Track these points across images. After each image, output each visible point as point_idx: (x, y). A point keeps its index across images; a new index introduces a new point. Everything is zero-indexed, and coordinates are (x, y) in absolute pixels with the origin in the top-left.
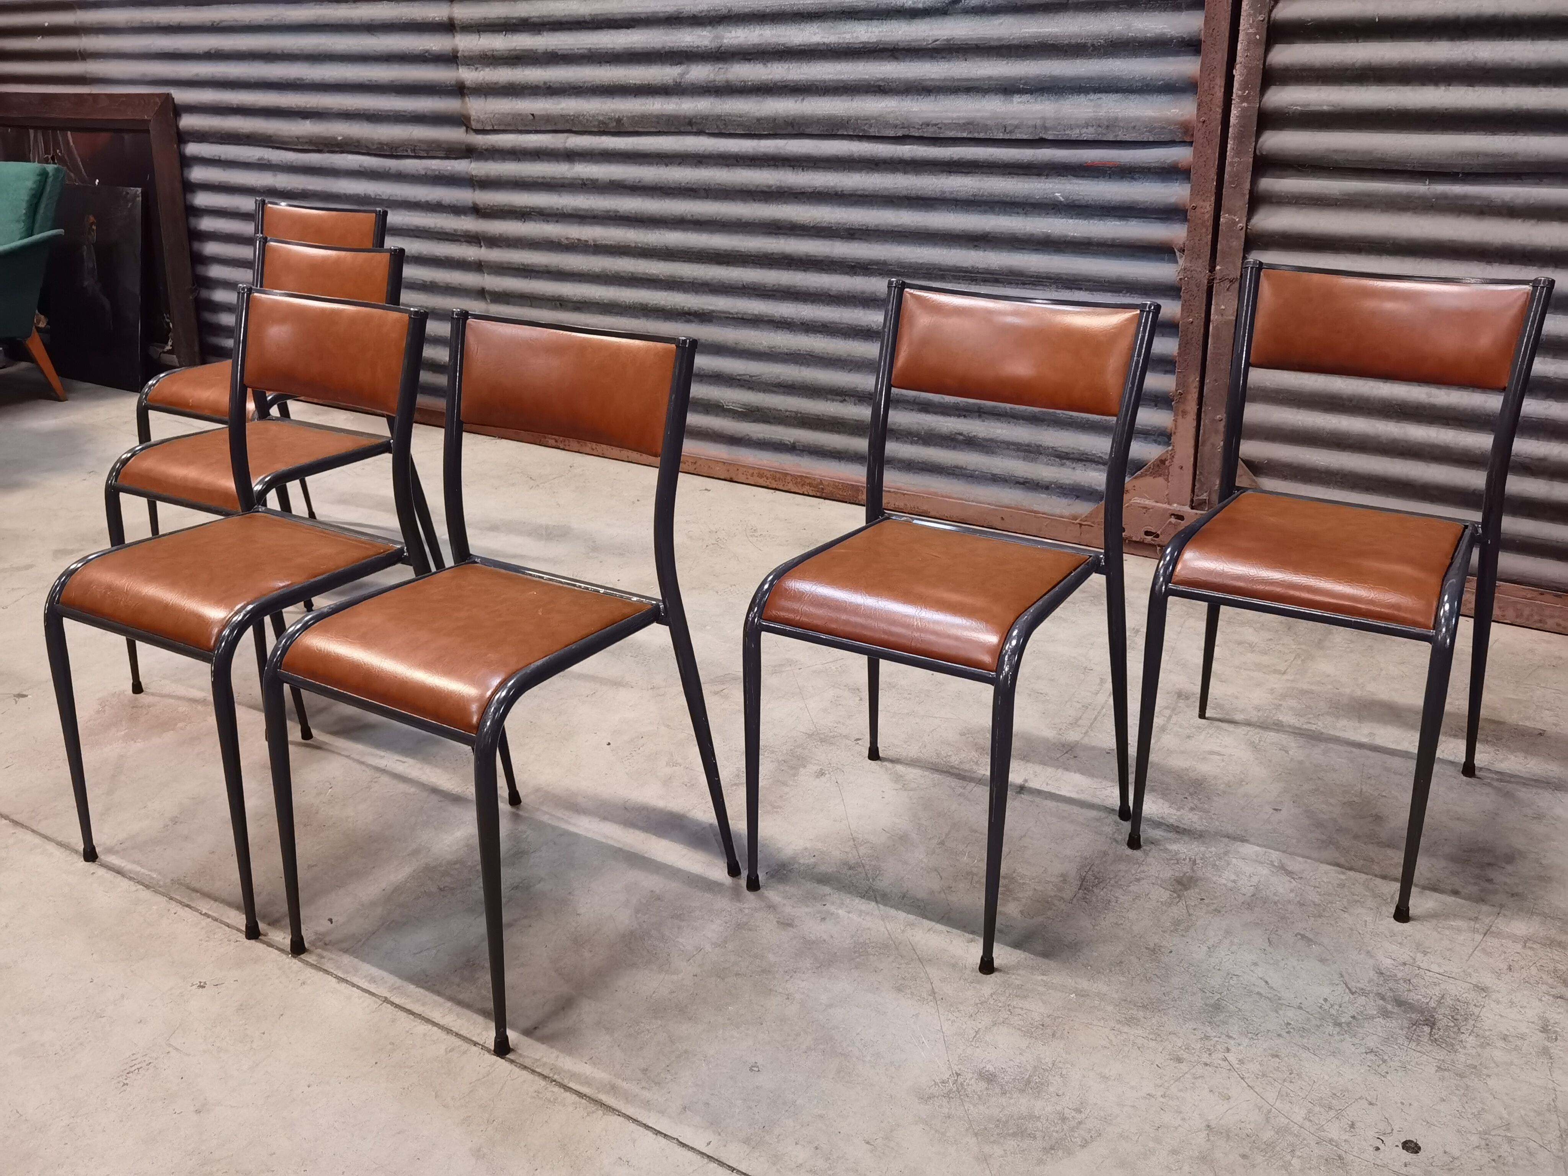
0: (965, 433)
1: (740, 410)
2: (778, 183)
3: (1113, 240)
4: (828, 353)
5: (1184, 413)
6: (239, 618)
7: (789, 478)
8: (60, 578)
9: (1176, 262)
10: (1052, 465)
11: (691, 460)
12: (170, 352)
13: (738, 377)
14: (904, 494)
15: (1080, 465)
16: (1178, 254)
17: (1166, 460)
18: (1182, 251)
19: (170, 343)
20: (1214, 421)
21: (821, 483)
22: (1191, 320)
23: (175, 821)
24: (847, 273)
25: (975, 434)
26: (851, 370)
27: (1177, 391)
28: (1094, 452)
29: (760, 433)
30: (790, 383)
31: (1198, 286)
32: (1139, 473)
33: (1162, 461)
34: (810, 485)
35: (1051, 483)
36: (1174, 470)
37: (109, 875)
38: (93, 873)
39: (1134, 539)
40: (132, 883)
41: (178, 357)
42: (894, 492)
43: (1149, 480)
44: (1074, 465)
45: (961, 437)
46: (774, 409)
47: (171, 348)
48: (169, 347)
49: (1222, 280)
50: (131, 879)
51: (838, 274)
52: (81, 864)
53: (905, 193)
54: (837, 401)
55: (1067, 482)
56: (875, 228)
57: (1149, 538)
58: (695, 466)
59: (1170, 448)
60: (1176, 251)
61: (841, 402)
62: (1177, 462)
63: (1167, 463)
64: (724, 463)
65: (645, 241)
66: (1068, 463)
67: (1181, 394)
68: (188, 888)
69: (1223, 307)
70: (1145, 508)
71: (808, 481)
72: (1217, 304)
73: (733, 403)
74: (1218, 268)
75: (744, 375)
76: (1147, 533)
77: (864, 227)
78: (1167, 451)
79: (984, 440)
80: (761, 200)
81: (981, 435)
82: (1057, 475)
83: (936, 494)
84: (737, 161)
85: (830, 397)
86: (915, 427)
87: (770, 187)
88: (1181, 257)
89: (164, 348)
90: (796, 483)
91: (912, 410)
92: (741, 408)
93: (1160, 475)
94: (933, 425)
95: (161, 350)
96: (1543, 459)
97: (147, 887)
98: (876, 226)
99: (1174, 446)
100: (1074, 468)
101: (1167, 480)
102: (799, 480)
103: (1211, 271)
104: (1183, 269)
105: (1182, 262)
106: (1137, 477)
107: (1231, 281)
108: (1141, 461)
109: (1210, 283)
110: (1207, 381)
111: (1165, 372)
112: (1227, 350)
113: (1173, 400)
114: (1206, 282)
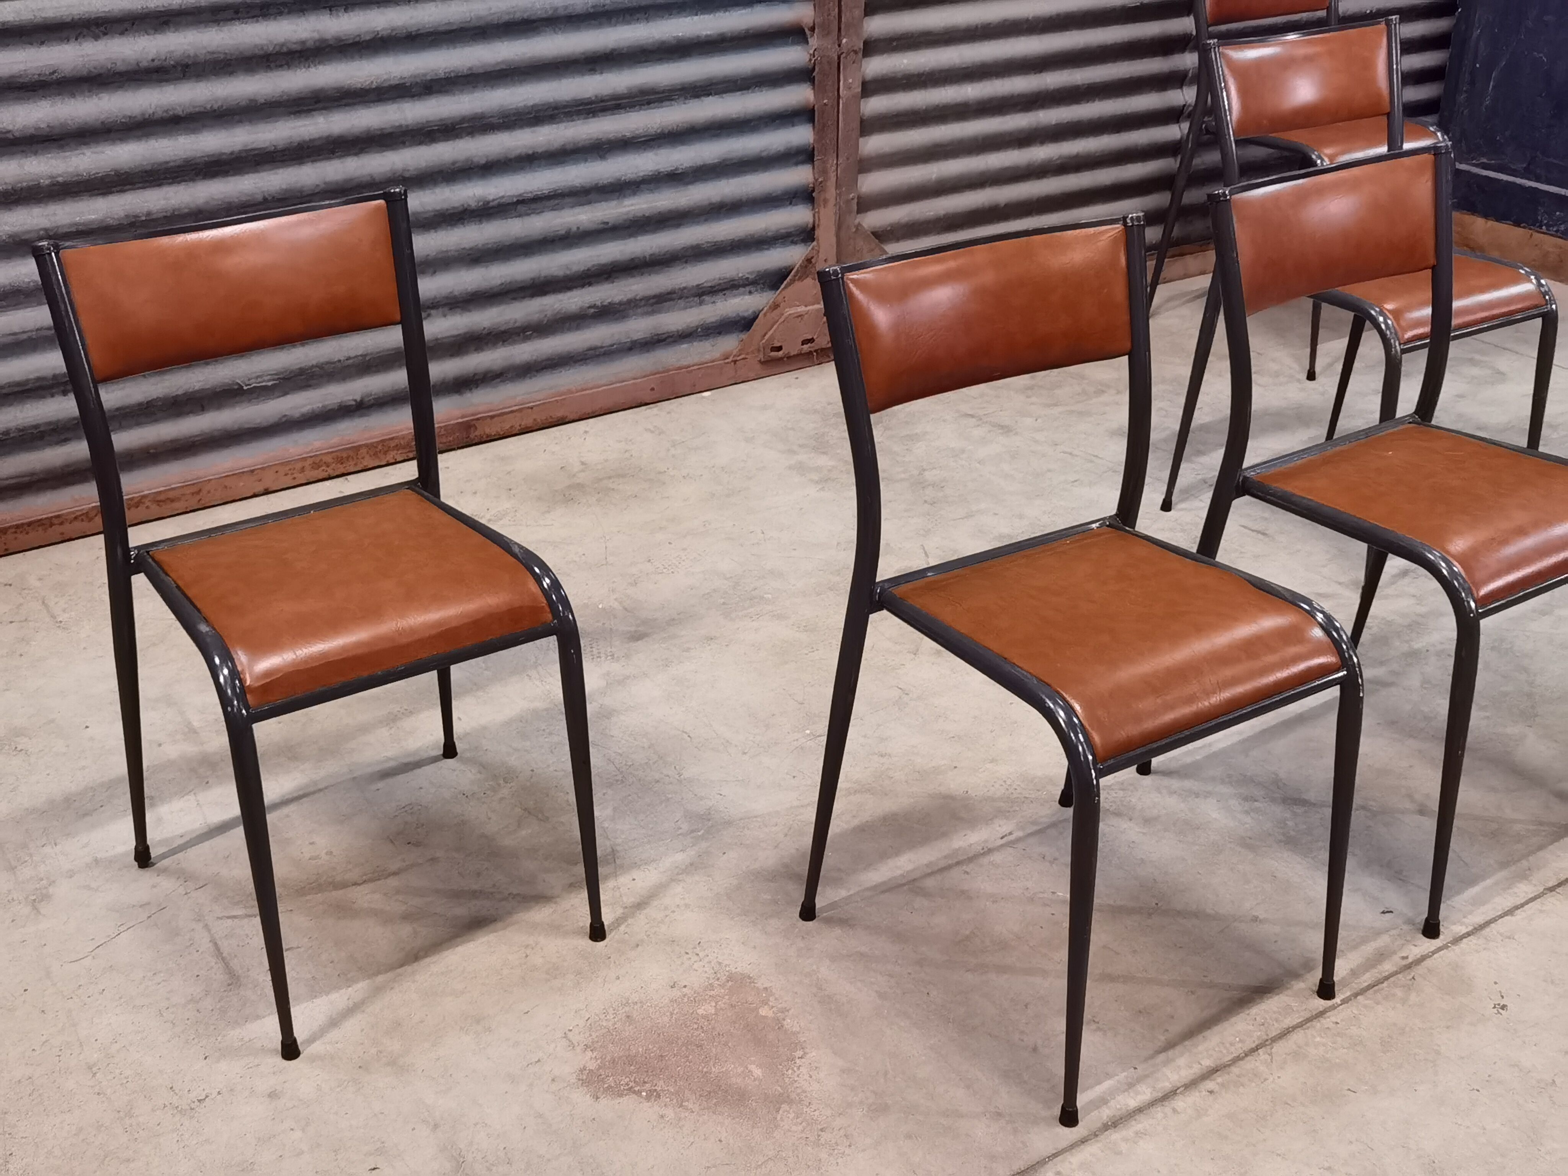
0: (598, 303)
1: (270, 384)
2: (316, 36)
3: (747, 31)
5: (826, 201)
7: (364, 451)
9: (807, 43)
10: (691, 307)
11: (188, 491)
16: (808, 33)
17: (812, 258)
18: (812, 29)
20: (848, 202)
22: (825, 101)
24: (421, 143)
25: (609, 300)
26: (435, 272)
27: (816, 180)
28: (740, 275)
29: (305, 405)
31: (829, 63)
32: (785, 282)
33: (809, 261)
34: (397, 447)
35: (697, 327)
36: (820, 265)
39: (792, 354)
43: (798, 285)
44: (713, 299)
45: (592, 310)
46: (328, 363)
49: (848, 54)
51: (407, 147)
53: (506, 18)
55: (713, 319)
56: (469, 72)
57: (806, 348)
58: (198, 497)
59: (815, 243)
60: (807, 30)
62: (822, 253)
63: (813, 260)
64: (252, 471)
65: (71, 170)
66: (706, 298)
67: (821, 182)
69: (850, 81)
70: (800, 316)
71: (392, 444)
72: (845, 79)
73: (257, 377)
74: (844, 41)
76: (804, 342)
77: (452, 75)
78: (813, 249)
79: (621, 303)
80: (281, 66)
81: (617, 299)
82: (702, 317)
83: (570, 392)
84: (237, 12)
86: (536, 317)
87: (303, 42)
88: (812, 36)
90: (375, 454)
91: (524, 298)
92: (274, 380)
93: (808, 276)
94: (557, 306)
96: (1077, 156)
98: (470, 69)
99: (818, 240)
100: (714, 302)
102: (380, 447)
103: (839, 46)
104: (815, 50)
105: (814, 42)
106: (785, 288)
107: (856, 52)
108: (786, 268)
109: (839, 58)
110: (840, 160)
111: (797, 164)
112: (856, 125)
113: (813, 191)
114: (836, 58)
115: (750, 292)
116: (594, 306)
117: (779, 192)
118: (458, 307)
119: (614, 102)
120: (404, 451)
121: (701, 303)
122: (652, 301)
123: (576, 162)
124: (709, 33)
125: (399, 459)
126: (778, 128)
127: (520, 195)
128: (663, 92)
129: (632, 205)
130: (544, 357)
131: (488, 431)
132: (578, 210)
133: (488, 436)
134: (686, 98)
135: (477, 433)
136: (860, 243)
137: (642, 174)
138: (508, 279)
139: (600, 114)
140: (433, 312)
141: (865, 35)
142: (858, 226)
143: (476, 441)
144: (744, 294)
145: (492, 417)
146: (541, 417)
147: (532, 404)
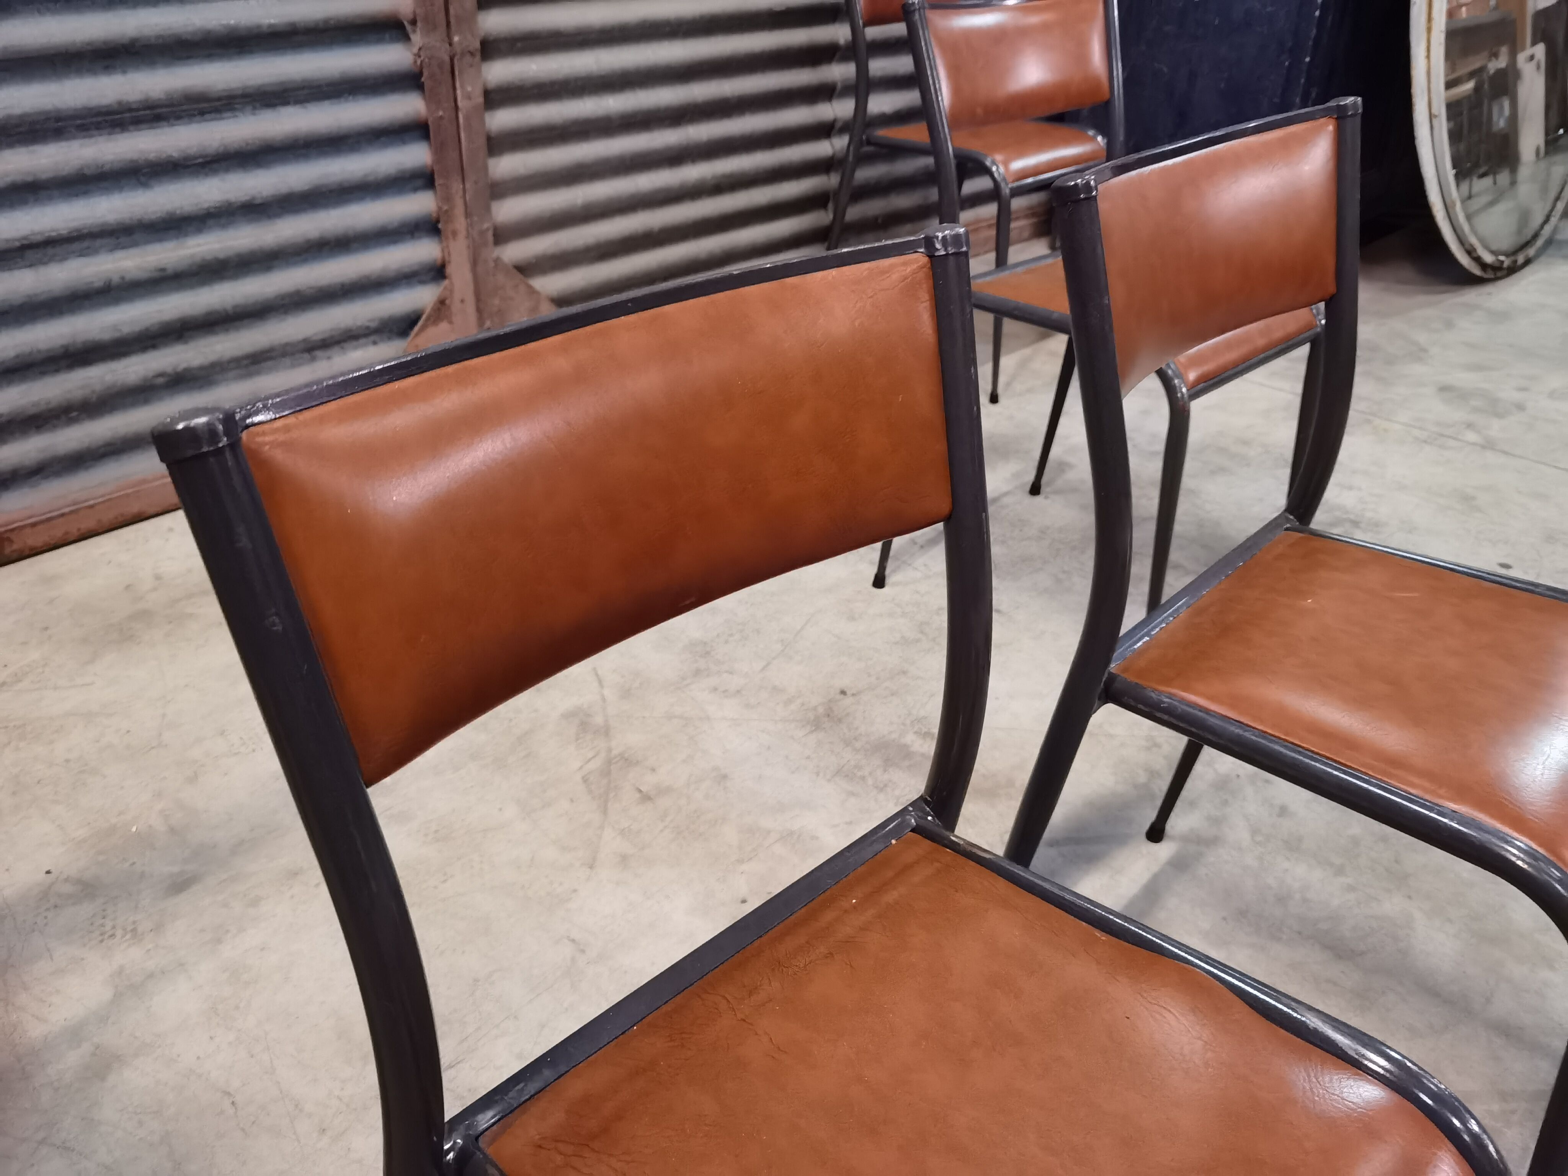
0: (169, 370)
3: (326, 21)
5: (455, 234)
9: (409, 40)
10: (299, 365)
14: (91, 507)
15: (336, 349)
16: (409, 28)
17: (445, 299)
18: (414, 22)
20: (482, 233)
22: (441, 113)
27: (440, 208)
28: (359, 324)
31: (440, 65)
32: (415, 328)
33: (442, 303)
36: (456, 306)
42: (71, 512)
43: (431, 331)
44: (327, 354)
45: (161, 379)
49: (463, 54)
59: (446, 282)
60: (406, 23)
62: (457, 296)
63: (447, 302)
66: (318, 353)
67: (447, 211)
69: (469, 88)
72: (462, 87)
74: (456, 39)
78: (445, 288)
79: (202, 368)
81: (194, 364)
83: (144, 481)
88: (414, 31)
93: (442, 320)
94: (109, 379)
99: (451, 278)
100: (328, 357)
101: (451, 322)
103: (451, 44)
104: (420, 49)
105: (417, 38)
106: (417, 335)
107: (472, 54)
108: (415, 312)
109: (452, 60)
110: (468, 186)
111: (415, 190)
112: (482, 142)
113: (438, 221)
114: (447, 59)
115: (375, 343)
116: (161, 375)
117: (396, 224)
119: (148, 112)
121: (313, 359)
122: (245, 362)
123: (107, 191)
124: (272, 21)
126: (386, 145)
127: (25, 238)
128: (219, 99)
129: (199, 245)
131: (30, 542)
132: (120, 254)
134: (255, 108)
135: (15, 547)
136: (501, 278)
137: (206, 205)
138: (26, 349)
139: (131, 128)
141: (482, 33)
142: (497, 260)
143: (14, 557)
144: (365, 345)
145: (34, 525)
146: (108, 516)
147: (92, 502)
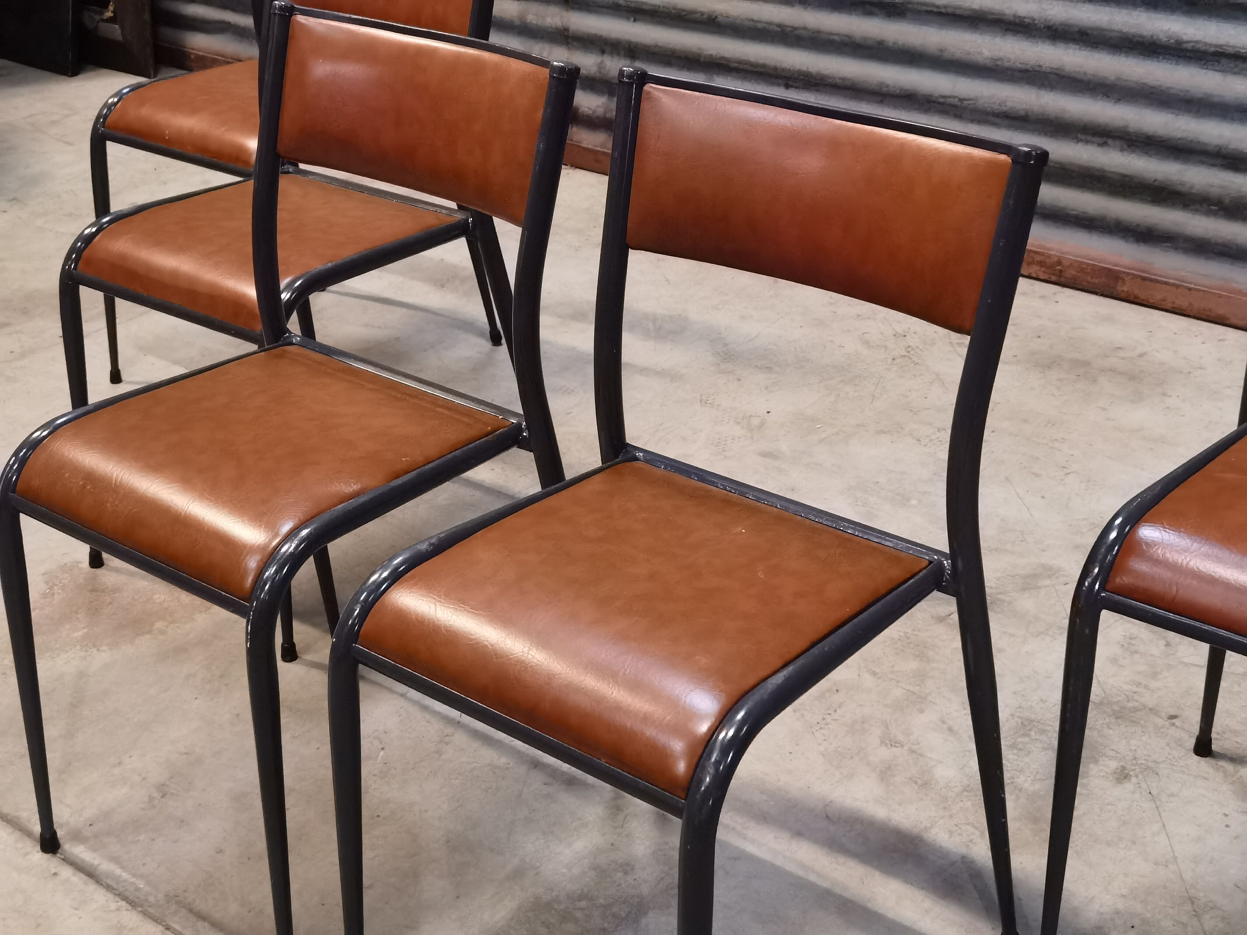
4: (1085, 74)
6: (288, 548)
8: (16, 454)
12: (111, 20)
13: (941, 100)
14: (1190, 289)
19: (111, 8)
21: (1059, 263)
23: (163, 790)
26: (1119, 100)
30: (1022, 113)
34: (1041, 264)
37: (77, 879)
38: (55, 874)
40: (110, 896)
41: (122, 29)
42: (1173, 285)
47: (112, 15)
48: (109, 14)
50: (109, 888)
52: (38, 856)
54: (1093, 143)
61: (1100, 145)
68: (191, 911)
71: (1038, 258)
75: (949, 97)
85: (1080, 136)
86: (1215, 191)
89: (102, 14)
91: (1213, 165)
95: (97, 17)
97: (133, 904)
118: (1138, 147)
120: (1047, 271)
125: (1041, 277)
130: (1220, 241)
131: (1137, 292)
133: (1136, 297)
135: (1125, 288)
140: (1110, 141)
143: (1123, 295)
145: (1142, 279)
147: (1192, 286)
